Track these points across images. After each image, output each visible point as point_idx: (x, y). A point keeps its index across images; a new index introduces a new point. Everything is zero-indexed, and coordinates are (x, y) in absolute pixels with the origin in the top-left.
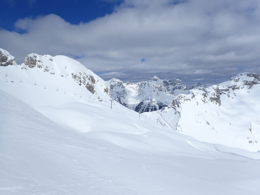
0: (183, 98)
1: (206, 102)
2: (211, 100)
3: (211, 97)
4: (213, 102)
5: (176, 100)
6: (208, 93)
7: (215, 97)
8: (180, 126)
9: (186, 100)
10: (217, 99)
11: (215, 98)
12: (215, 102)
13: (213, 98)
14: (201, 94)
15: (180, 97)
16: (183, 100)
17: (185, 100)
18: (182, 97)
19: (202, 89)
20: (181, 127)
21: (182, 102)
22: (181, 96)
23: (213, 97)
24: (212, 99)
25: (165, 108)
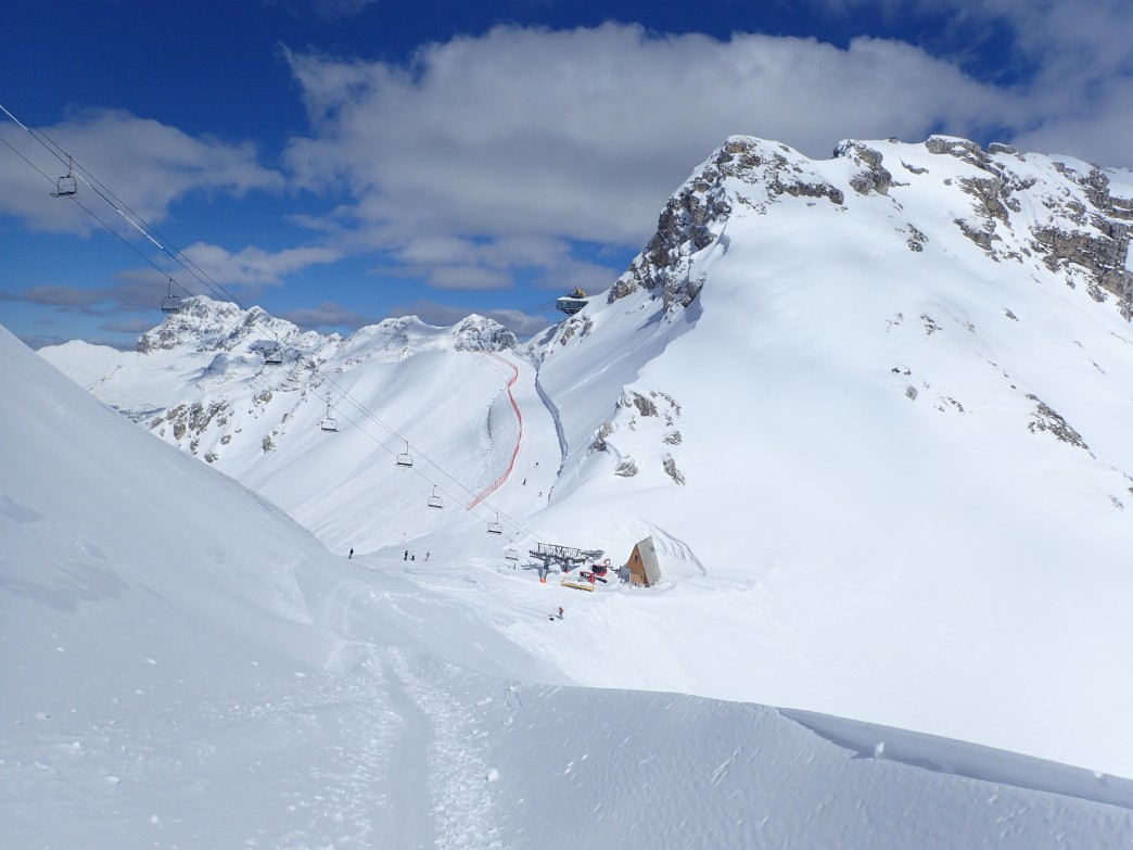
0: (758, 171)
1: (1006, 251)
2: (1050, 253)
3: (1044, 222)
4: (1063, 272)
5: (687, 199)
6: (1015, 194)
7: (1083, 230)
8: (660, 404)
9: (792, 190)
10: (1100, 252)
11: (1088, 241)
12: (1082, 276)
13: (1062, 236)
14: (948, 182)
15: (737, 157)
16: (762, 185)
17: (779, 188)
18: (755, 161)
19: (959, 148)
20: (678, 426)
21: (742, 201)
22: (743, 147)
23: (1067, 226)
24: (1057, 247)
25: (584, 304)
